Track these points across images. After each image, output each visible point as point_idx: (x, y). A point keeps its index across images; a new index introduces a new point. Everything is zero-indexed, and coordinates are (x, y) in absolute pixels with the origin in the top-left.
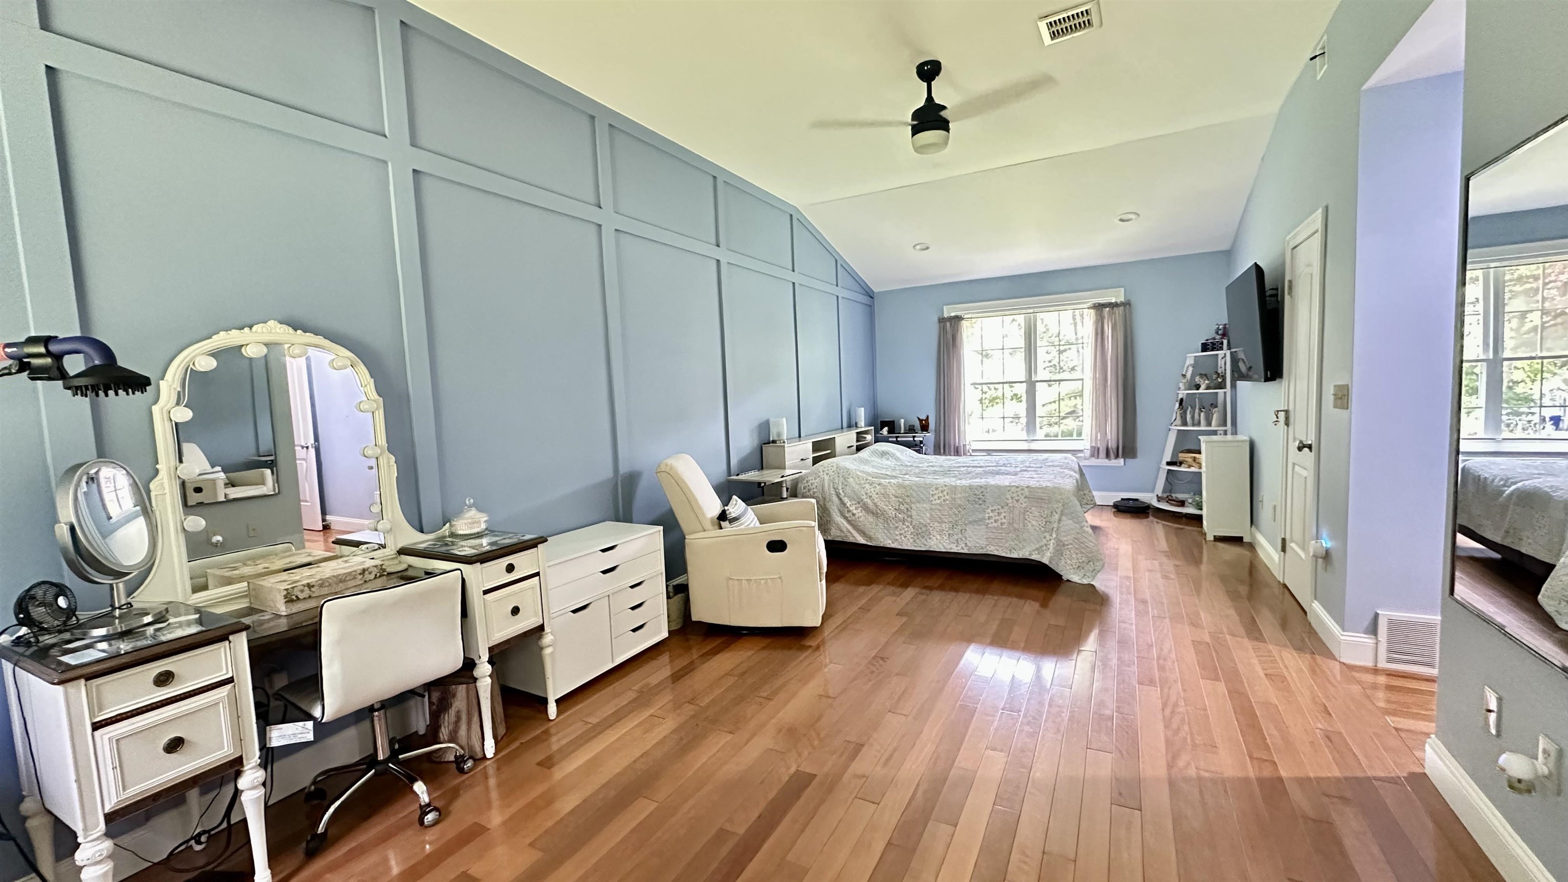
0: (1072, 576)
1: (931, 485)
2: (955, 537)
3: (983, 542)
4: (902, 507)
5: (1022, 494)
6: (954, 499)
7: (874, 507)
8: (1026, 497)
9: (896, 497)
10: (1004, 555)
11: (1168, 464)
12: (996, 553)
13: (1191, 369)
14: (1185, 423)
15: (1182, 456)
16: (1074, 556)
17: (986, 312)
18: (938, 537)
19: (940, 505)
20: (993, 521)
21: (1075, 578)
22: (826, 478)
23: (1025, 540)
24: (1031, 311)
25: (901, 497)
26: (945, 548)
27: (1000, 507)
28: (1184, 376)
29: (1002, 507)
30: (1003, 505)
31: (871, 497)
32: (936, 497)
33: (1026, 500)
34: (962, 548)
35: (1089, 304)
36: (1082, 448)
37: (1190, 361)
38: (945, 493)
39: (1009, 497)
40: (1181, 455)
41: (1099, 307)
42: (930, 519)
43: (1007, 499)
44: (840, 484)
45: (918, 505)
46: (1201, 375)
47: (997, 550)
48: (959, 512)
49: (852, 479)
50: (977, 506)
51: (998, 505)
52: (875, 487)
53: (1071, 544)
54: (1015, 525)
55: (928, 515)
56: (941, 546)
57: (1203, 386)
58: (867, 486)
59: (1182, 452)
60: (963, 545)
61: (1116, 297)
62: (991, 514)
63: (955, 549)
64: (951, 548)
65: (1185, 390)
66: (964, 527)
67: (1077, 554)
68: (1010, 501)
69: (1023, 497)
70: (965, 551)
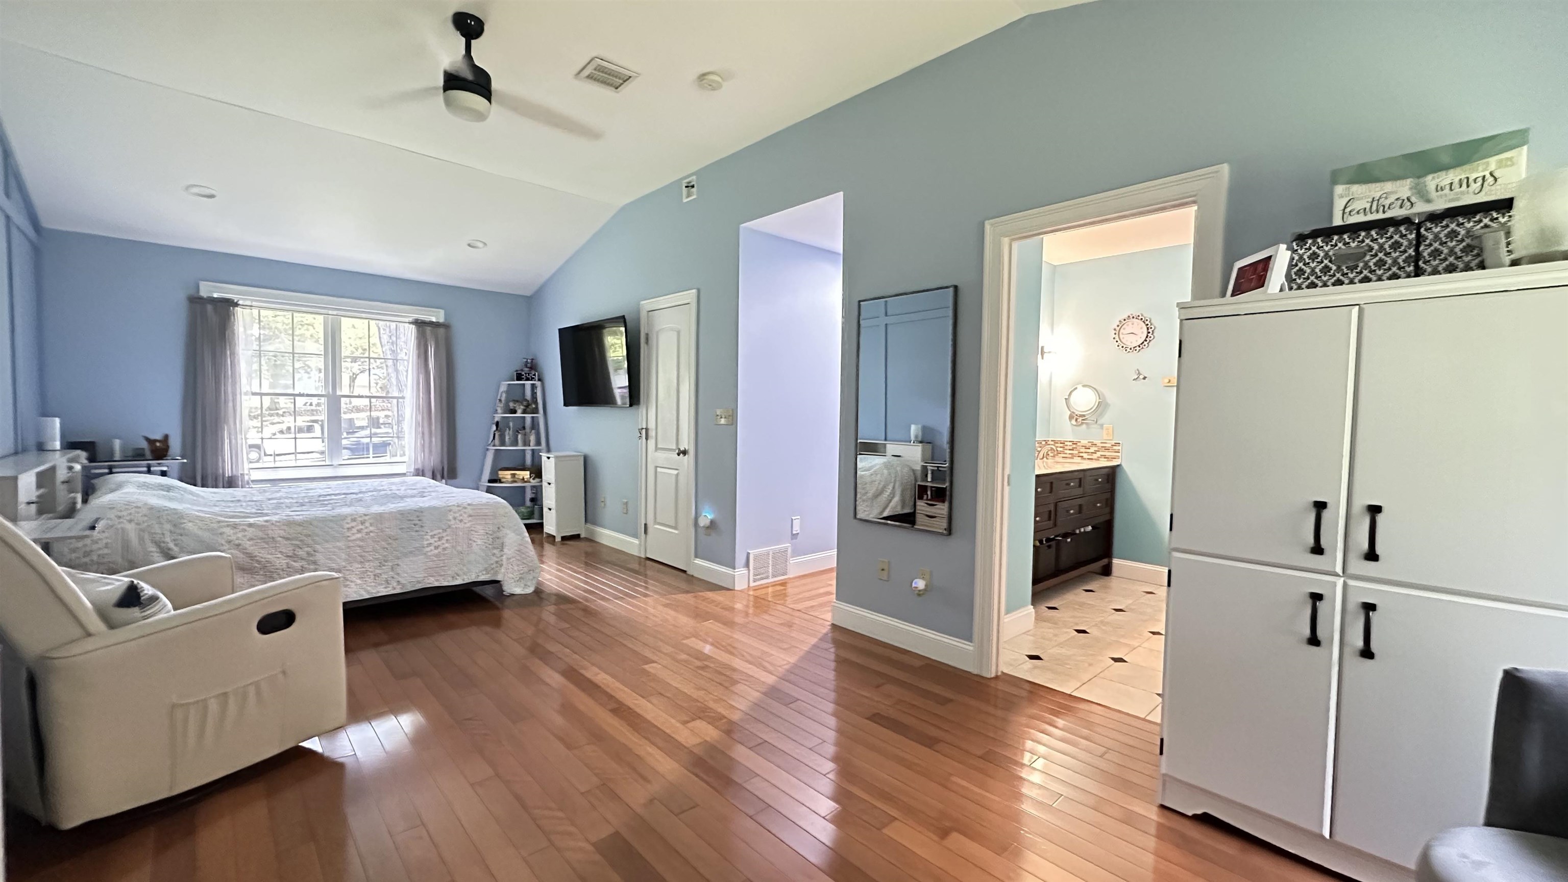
0: (516, 589)
1: (343, 518)
2: (384, 576)
3: (420, 576)
4: (301, 553)
5: (465, 513)
6: (382, 531)
7: (248, 560)
8: (470, 516)
9: (287, 539)
10: (446, 584)
11: (490, 481)
12: (437, 584)
13: (504, 395)
14: (503, 443)
15: (502, 474)
16: (516, 568)
17: (273, 303)
18: (359, 582)
19: (362, 540)
20: (432, 548)
21: (518, 590)
22: (130, 527)
23: (469, 562)
24: (335, 313)
25: (296, 539)
26: (368, 592)
27: (441, 531)
28: (500, 400)
29: (445, 530)
30: (444, 527)
31: (239, 545)
32: (354, 530)
33: (470, 518)
34: (394, 589)
35: (411, 320)
36: (405, 472)
37: (503, 388)
38: (367, 524)
39: (451, 517)
40: (500, 472)
41: (419, 324)
42: (346, 560)
43: (450, 520)
44: (168, 534)
45: (327, 545)
46: (515, 401)
47: (437, 580)
48: (389, 544)
49: (190, 524)
50: (414, 534)
51: (439, 528)
52: (245, 530)
53: (513, 557)
54: (459, 548)
55: (344, 556)
56: (363, 592)
57: (519, 411)
58: (228, 531)
59: (501, 470)
60: (395, 584)
61: (436, 317)
62: (432, 541)
63: (383, 591)
64: (378, 592)
65: (502, 414)
66: (397, 562)
67: (518, 565)
68: (453, 522)
69: (465, 516)
70: (398, 591)
